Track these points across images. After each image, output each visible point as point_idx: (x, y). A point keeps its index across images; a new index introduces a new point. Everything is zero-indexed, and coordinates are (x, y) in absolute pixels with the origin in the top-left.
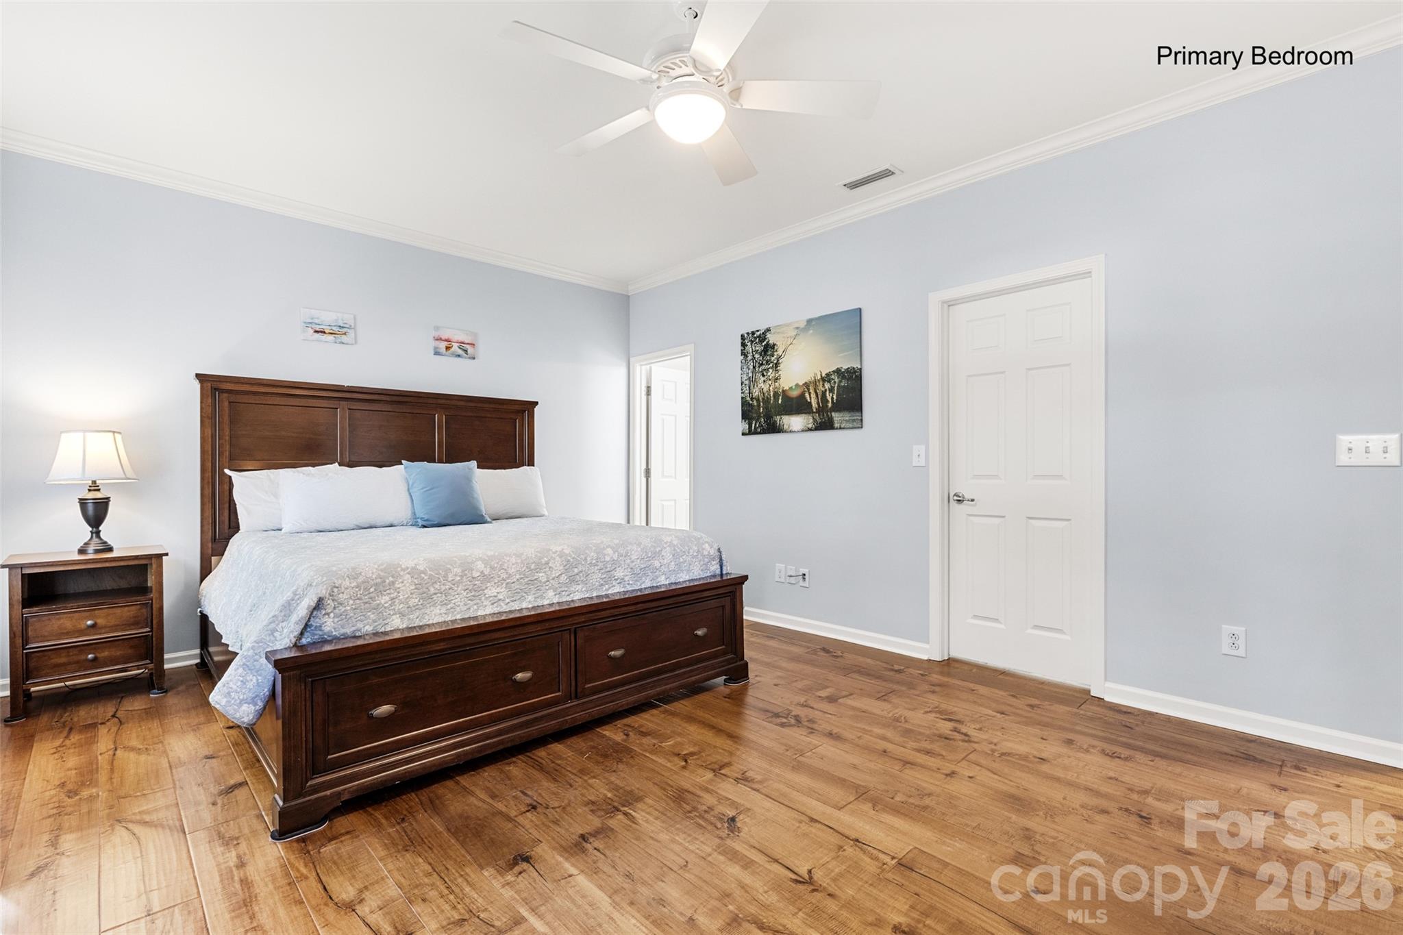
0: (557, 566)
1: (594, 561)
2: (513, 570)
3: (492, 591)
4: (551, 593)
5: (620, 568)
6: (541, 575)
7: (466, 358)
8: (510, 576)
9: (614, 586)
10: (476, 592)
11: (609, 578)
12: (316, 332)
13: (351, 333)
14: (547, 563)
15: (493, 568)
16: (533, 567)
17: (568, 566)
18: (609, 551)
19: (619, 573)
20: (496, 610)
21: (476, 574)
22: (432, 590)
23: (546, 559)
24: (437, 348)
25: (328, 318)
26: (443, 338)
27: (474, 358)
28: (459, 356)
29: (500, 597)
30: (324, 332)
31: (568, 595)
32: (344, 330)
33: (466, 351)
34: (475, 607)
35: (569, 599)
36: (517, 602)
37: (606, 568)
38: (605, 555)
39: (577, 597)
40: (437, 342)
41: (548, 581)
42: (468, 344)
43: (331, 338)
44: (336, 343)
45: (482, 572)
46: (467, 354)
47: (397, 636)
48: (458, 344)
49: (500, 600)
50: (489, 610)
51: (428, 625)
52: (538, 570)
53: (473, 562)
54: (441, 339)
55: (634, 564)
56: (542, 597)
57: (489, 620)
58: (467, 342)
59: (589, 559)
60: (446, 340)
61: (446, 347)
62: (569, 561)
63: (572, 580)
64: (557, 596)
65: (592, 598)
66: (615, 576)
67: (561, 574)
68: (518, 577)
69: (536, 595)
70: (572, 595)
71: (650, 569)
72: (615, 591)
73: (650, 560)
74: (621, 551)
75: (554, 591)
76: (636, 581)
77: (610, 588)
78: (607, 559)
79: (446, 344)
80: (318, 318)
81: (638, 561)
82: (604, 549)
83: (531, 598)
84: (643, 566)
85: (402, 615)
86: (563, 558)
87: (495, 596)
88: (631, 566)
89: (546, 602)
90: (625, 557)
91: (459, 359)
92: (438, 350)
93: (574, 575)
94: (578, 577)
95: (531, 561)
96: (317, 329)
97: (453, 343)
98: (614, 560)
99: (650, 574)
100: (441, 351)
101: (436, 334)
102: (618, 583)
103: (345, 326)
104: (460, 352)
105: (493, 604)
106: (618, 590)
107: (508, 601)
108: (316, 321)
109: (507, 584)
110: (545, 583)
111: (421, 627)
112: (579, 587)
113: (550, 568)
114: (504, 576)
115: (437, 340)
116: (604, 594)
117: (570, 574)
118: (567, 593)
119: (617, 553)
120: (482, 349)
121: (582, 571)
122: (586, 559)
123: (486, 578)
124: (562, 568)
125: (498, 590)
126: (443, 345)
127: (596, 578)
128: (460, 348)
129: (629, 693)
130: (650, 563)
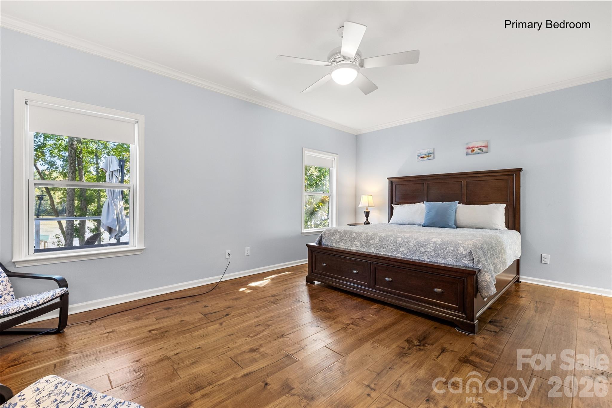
0: (377, 240)
1: (392, 242)
2: (363, 238)
3: (356, 243)
4: (373, 249)
5: (403, 247)
6: (371, 242)
7: (482, 153)
8: (362, 240)
9: (399, 254)
10: (352, 242)
11: (397, 250)
12: (421, 158)
13: (432, 155)
14: (374, 238)
15: (358, 236)
16: (369, 238)
17: (381, 241)
18: (400, 239)
19: (402, 249)
20: (356, 249)
21: (353, 237)
22: (342, 239)
23: (374, 237)
24: (467, 152)
25: (424, 152)
26: (470, 147)
27: (487, 153)
28: (478, 153)
29: (358, 245)
30: (424, 157)
31: (379, 252)
32: (430, 155)
33: (482, 150)
34: (351, 246)
35: (379, 253)
36: (362, 249)
37: (396, 245)
38: (397, 240)
39: (383, 253)
40: (467, 150)
41: (373, 244)
42: (483, 146)
43: (426, 159)
44: (427, 160)
45: (354, 236)
46: (483, 151)
47: (334, 248)
48: (478, 148)
49: (358, 246)
50: (354, 248)
51: (340, 248)
52: (370, 240)
53: (353, 233)
54: (469, 148)
55: (410, 247)
56: (370, 249)
57: (354, 251)
58: (482, 146)
59: (389, 240)
60: (472, 148)
61: (471, 150)
62: (382, 239)
63: (382, 246)
64: (375, 251)
65: (389, 255)
66: (399, 250)
67: (378, 243)
68: (364, 240)
69: (368, 248)
70: (381, 252)
71: (418, 252)
72: (399, 256)
73: (419, 247)
74: (405, 240)
75: (374, 248)
76: (410, 255)
77: (397, 254)
78: (398, 242)
79: (472, 149)
80: (422, 153)
81: (413, 246)
82: (398, 238)
83: (366, 248)
84: (414, 249)
85: (336, 243)
86: (380, 238)
87: (357, 245)
88: (408, 247)
89: (371, 252)
90: (406, 243)
91: (478, 155)
92: (468, 153)
93: (383, 245)
94: (384, 246)
95: (369, 236)
96: (422, 157)
97: (475, 148)
98: (400, 243)
99: (418, 253)
100: (469, 153)
101: (467, 147)
102: (401, 253)
103: (431, 153)
104: (479, 151)
105: (356, 247)
106: (401, 256)
107: (360, 247)
108: (421, 154)
109: (360, 242)
110: (372, 245)
111: (339, 248)
112: (384, 250)
113: (375, 240)
114: (360, 239)
115: (467, 149)
116: (394, 255)
117: (381, 244)
118: (379, 251)
119: (403, 240)
120: (493, 147)
121: (386, 244)
122: (388, 240)
123: (355, 239)
124: (379, 241)
125: (358, 243)
126: (470, 150)
127: (391, 248)
128: (479, 149)
129: (393, 298)
130: (419, 248)
